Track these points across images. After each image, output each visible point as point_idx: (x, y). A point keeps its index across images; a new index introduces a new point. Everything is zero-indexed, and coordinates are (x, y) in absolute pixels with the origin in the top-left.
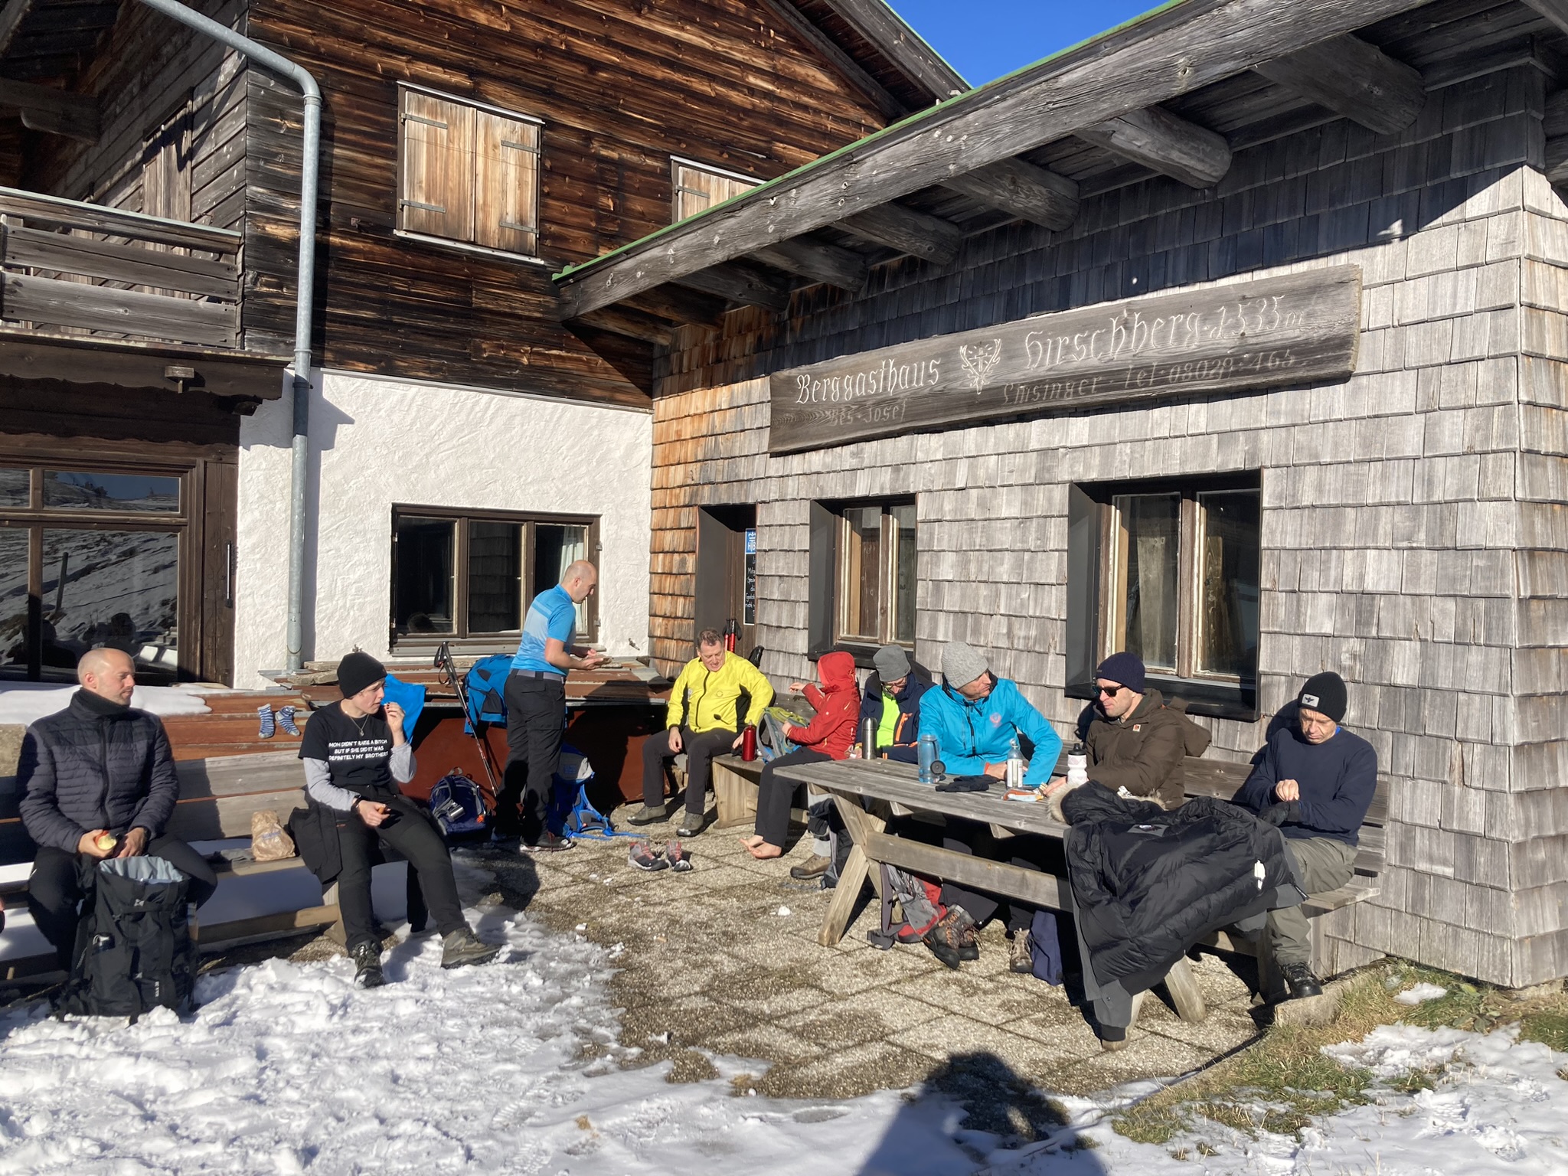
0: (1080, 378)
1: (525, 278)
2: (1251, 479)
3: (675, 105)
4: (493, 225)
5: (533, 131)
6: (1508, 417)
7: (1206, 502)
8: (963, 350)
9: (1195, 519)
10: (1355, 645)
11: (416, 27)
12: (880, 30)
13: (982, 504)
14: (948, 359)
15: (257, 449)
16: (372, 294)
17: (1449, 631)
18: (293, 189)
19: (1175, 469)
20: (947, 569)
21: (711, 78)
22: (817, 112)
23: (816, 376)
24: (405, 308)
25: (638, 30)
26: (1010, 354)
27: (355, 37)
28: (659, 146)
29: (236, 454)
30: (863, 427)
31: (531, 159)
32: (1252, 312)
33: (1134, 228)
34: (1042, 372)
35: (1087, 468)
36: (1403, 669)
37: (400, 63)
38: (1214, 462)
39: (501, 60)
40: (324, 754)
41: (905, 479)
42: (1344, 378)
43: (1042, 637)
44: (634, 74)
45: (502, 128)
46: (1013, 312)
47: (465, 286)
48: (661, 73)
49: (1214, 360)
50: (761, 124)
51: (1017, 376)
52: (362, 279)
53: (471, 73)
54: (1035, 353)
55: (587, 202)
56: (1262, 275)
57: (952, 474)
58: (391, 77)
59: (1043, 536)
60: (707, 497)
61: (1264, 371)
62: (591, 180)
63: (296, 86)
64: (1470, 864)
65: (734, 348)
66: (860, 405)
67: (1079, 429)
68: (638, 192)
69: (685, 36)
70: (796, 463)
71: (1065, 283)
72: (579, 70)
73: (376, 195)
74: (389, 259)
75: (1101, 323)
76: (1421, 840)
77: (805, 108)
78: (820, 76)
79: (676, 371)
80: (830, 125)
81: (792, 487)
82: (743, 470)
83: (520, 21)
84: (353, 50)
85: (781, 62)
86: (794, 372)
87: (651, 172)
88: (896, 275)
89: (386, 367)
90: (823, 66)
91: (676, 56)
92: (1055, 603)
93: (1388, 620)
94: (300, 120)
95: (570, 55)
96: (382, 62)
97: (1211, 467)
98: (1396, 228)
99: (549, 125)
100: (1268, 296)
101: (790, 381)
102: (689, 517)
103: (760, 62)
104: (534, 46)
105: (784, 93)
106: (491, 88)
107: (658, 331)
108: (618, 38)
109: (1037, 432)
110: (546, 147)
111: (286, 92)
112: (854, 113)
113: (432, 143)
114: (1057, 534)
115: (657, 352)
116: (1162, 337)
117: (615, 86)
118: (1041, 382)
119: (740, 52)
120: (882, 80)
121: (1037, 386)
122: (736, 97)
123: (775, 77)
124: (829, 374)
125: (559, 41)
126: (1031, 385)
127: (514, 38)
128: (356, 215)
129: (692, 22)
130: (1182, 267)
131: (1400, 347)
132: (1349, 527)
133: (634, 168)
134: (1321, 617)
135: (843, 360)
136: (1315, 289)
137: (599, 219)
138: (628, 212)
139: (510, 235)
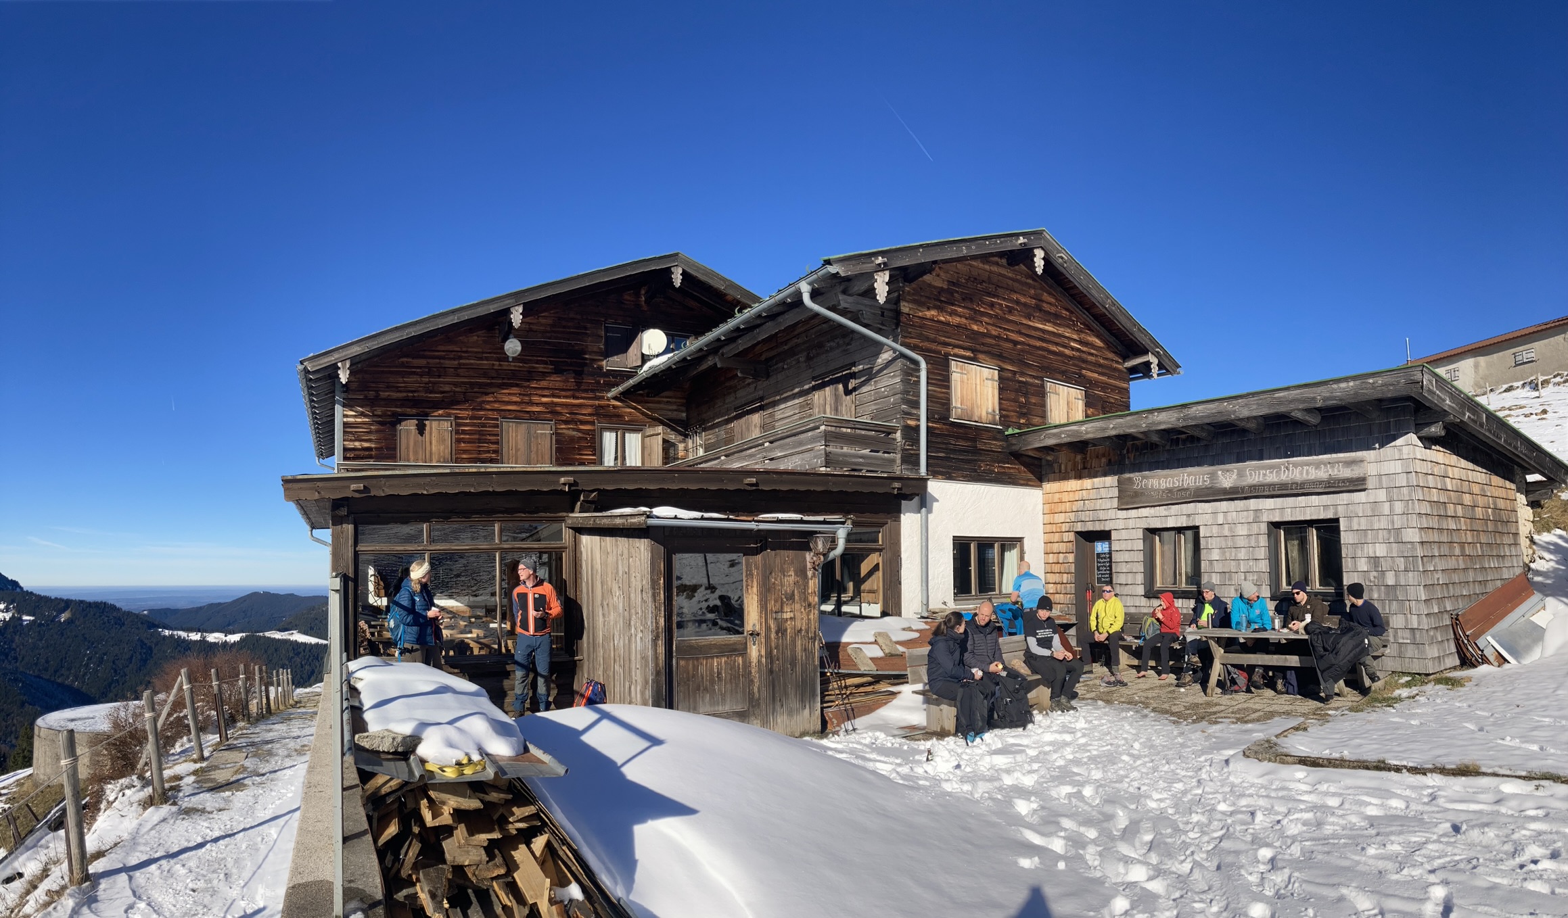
0: (1271, 486)
1: (997, 435)
2: (1337, 520)
3: (1045, 357)
4: (984, 414)
5: (996, 372)
6: (1413, 503)
7: (1317, 529)
8: (1220, 473)
9: (1313, 536)
10: (1375, 574)
11: (955, 334)
12: (1128, 325)
13: (1231, 530)
14: (1213, 476)
15: (907, 514)
16: (944, 446)
17: (1402, 567)
18: (916, 405)
19: (1308, 518)
20: (1215, 555)
21: (1057, 344)
22: (1096, 356)
23: (1144, 477)
24: (954, 451)
25: (1030, 326)
26: (1241, 475)
27: (934, 341)
28: (1040, 374)
29: (900, 517)
30: (1172, 499)
31: (996, 384)
32: (1333, 467)
33: (1286, 436)
34: (1255, 482)
35: (1274, 517)
36: (1390, 580)
37: (949, 349)
38: (1322, 515)
39: (983, 344)
40: (1035, 635)
41: (1193, 520)
42: (1364, 490)
43: (1259, 579)
44: (1029, 345)
45: (986, 372)
46: (1240, 460)
47: (974, 440)
48: (1038, 344)
49: (1321, 482)
50: (1077, 362)
51: (1244, 483)
52: (939, 440)
53: (973, 351)
54: (1251, 475)
55: (1016, 401)
56: (1334, 455)
57: (1216, 518)
58: (947, 355)
59: (1257, 541)
60: (1079, 527)
61: (1339, 487)
62: (1017, 391)
63: (917, 363)
64: (1414, 638)
65: (1095, 463)
66: (1170, 491)
67: (1269, 503)
68: (1033, 395)
69: (1046, 328)
70: (1133, 513)
71: (1261, 451)
72: (1010, 345)
73: (943, 404)
74: (949, 431)
75: (1278, 467)
76: (1400, 633)
77: (1092, 354)
78: (1097, 341)
79: (1057, 471)
80: (1102, 361)
81: (1131, 524)
82: (1102, 515)
83: (990, 327)
84: (933, 346)
85: (1083, 336)
86: (1131, 475)
87: (1037, 386)
88: (1184, 441)
89: (949, 477)
90: (1098, 336)
91: (1044, 336)
92: (1264, 566)
93: (1385, 565)
94: (919, 377)
95: (1008, 340)
96: (944, 350)
97: (1321, 517)
98: (1377, 446)
99: (1001, 370)
100: (1338, 463)
101: (1130, 479)
102: (1071, 536)
103: (1075, 337)
104: (994, 337)
105: (1085, 349)
106: (981, 356)
107: (1048, 454)
108: (1023, 331)
109: (1253, 503)
110: (1001, 379)
111: (912, 366)
112: (1111, 355)
113: (962, 381)
114: (1263, 540)
115: (1044, 462)
116: (1301, 473)
117: (1022, 351)
118: (1255, 486)
119: (1068, 333)
120: (1121, 342)
121: (1253, 487)
122: (1067, 352)
123: (1080, 342)
124: (1153, 477)
125: (1004, 334)
126: (1250, 487)
127: (988, 335)
128: (938, 414)
129: (1049, 321)
130: (1306, 450)
131: (1380, 481)
132: (1370, 536)
133: (1032, 385)
134: (1363, 565)
135: (1159, 472)
136: (1353, 462)
137: (1020, 407)
138: (1030, 403)
139: (990, 417)
